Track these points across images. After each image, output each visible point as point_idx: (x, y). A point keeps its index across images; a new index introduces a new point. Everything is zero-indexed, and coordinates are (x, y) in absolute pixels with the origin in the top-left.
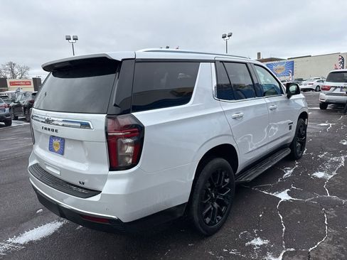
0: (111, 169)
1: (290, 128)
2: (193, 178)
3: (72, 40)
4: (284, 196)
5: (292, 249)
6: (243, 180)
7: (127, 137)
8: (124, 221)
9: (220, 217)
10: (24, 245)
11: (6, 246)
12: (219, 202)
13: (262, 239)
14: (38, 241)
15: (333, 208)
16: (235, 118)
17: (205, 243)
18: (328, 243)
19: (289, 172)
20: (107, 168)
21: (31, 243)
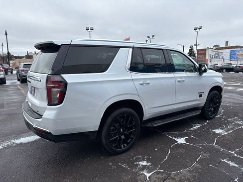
0: (49, 104)
1: (201, 96)
2: (102, 117)
3: (90, 30)
4: (181, 141)
5: (162, 171)
6: (149, 125)
7: (57, 87)
8: (53, 134)
9: (126, 145)
10: (18, 144)
11: (9, 143)
12: (125, 135)
13: (147, 162)
14: (25, 143)
15: (211, 152)
16: (142, 84)
17: (111, 158)
18: (188, 171)
19: (196, 127)
20: (46, 103)
21: (21, 143)
